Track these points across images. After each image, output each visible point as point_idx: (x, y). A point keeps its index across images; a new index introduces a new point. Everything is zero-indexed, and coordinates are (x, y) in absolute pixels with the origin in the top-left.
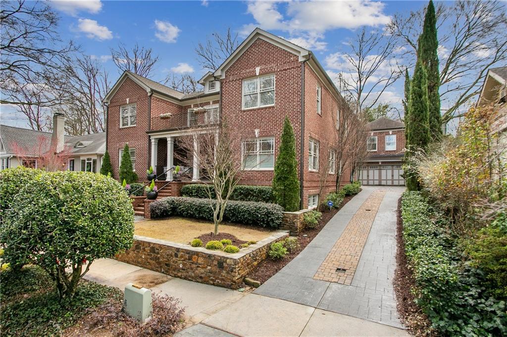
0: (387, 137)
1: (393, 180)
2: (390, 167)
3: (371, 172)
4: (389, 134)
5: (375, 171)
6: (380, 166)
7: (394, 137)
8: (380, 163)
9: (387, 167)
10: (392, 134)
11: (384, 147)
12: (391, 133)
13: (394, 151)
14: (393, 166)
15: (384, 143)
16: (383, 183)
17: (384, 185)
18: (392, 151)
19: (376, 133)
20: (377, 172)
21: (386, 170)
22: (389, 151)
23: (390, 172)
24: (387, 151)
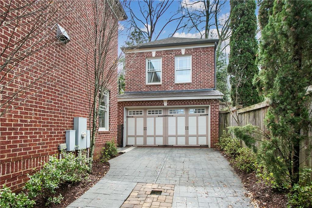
0: (178, 60)
1: (187, 136)
2: (182, 112)
3: (150, 121)
4: (180, 55)
5: (157, 119)
6: (166, 109)
7: (189, 59)
8: (165, 104)
9: (176, 111)
10: (186, 54)
11: (173, 78)
12: (183, 52)
13: (189, 84)
14: (187, 109)
15: (173, 70)
16: (171, 141)
17: (172, 147)
18: (186, 84)
19: (161, 52)
20: (160, 121)
21: (177, 117)
22: (181, 84)
23: (182, 121)
24: (178, 84)
